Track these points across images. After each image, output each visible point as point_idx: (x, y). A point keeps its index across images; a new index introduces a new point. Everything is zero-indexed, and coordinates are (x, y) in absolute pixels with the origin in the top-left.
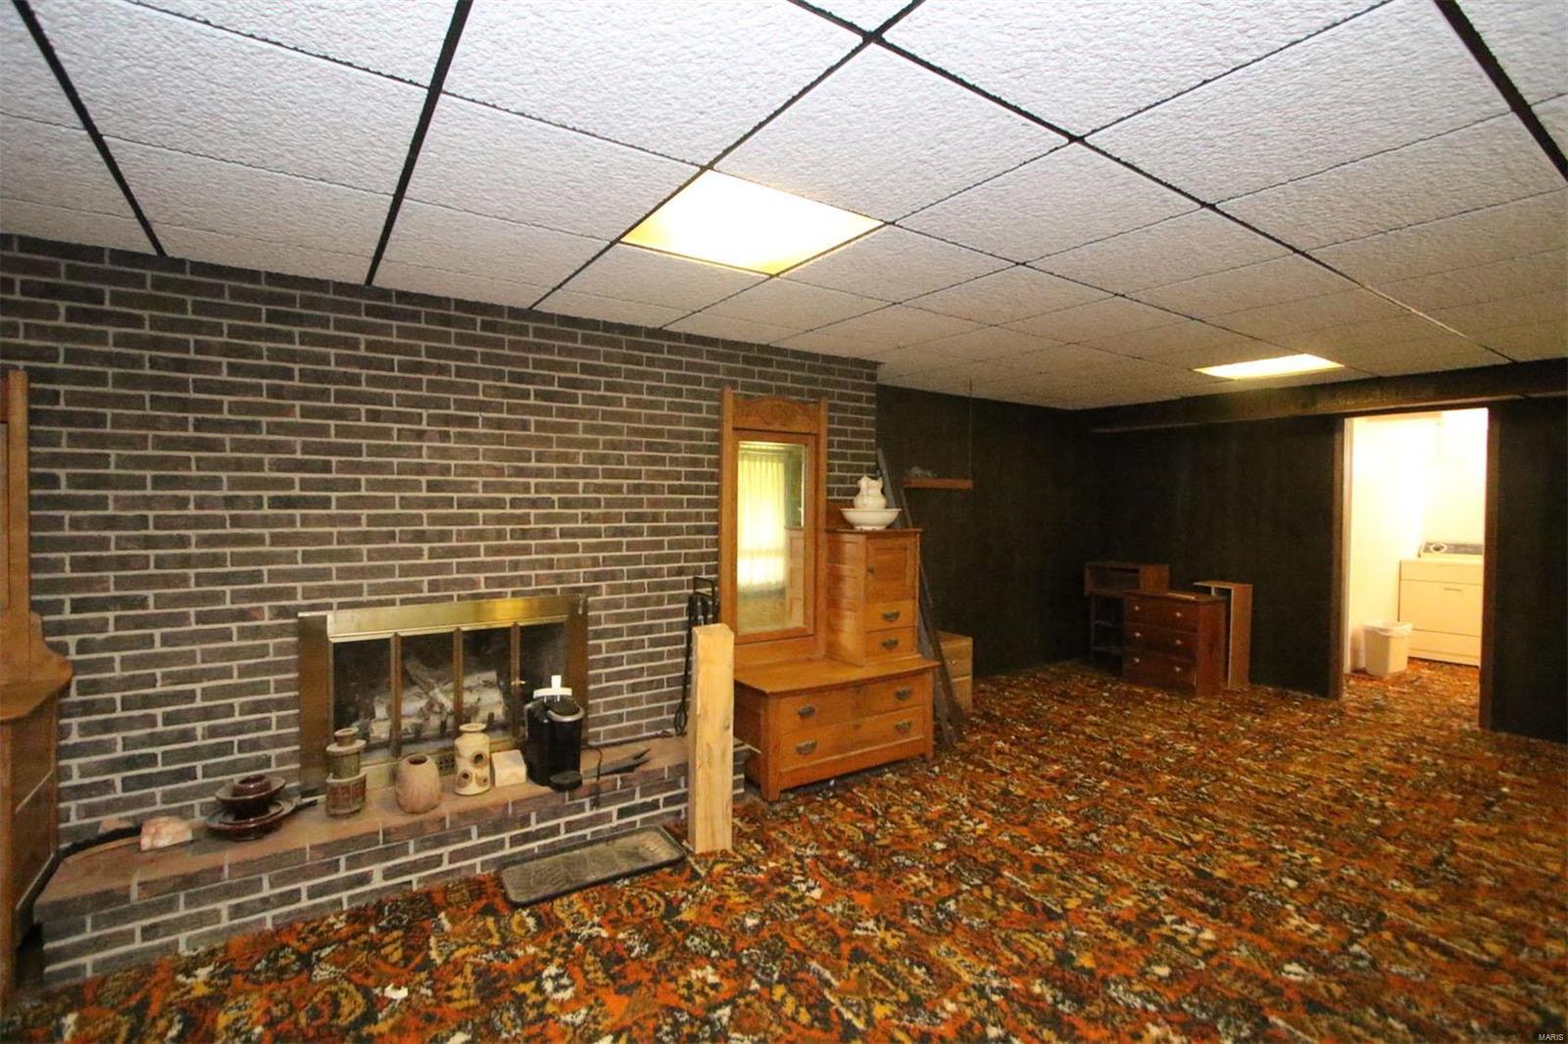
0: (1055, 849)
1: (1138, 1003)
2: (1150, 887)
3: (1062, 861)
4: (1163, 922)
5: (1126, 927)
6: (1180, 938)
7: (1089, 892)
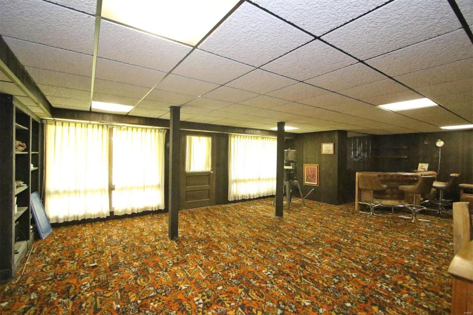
0: (348, 276)
1: (326, 245)
2: (319, 264)
3: (345, 271)
4: (318, 256)
5: (327, 255)
6: (315, 253)
7: (336, 263)
